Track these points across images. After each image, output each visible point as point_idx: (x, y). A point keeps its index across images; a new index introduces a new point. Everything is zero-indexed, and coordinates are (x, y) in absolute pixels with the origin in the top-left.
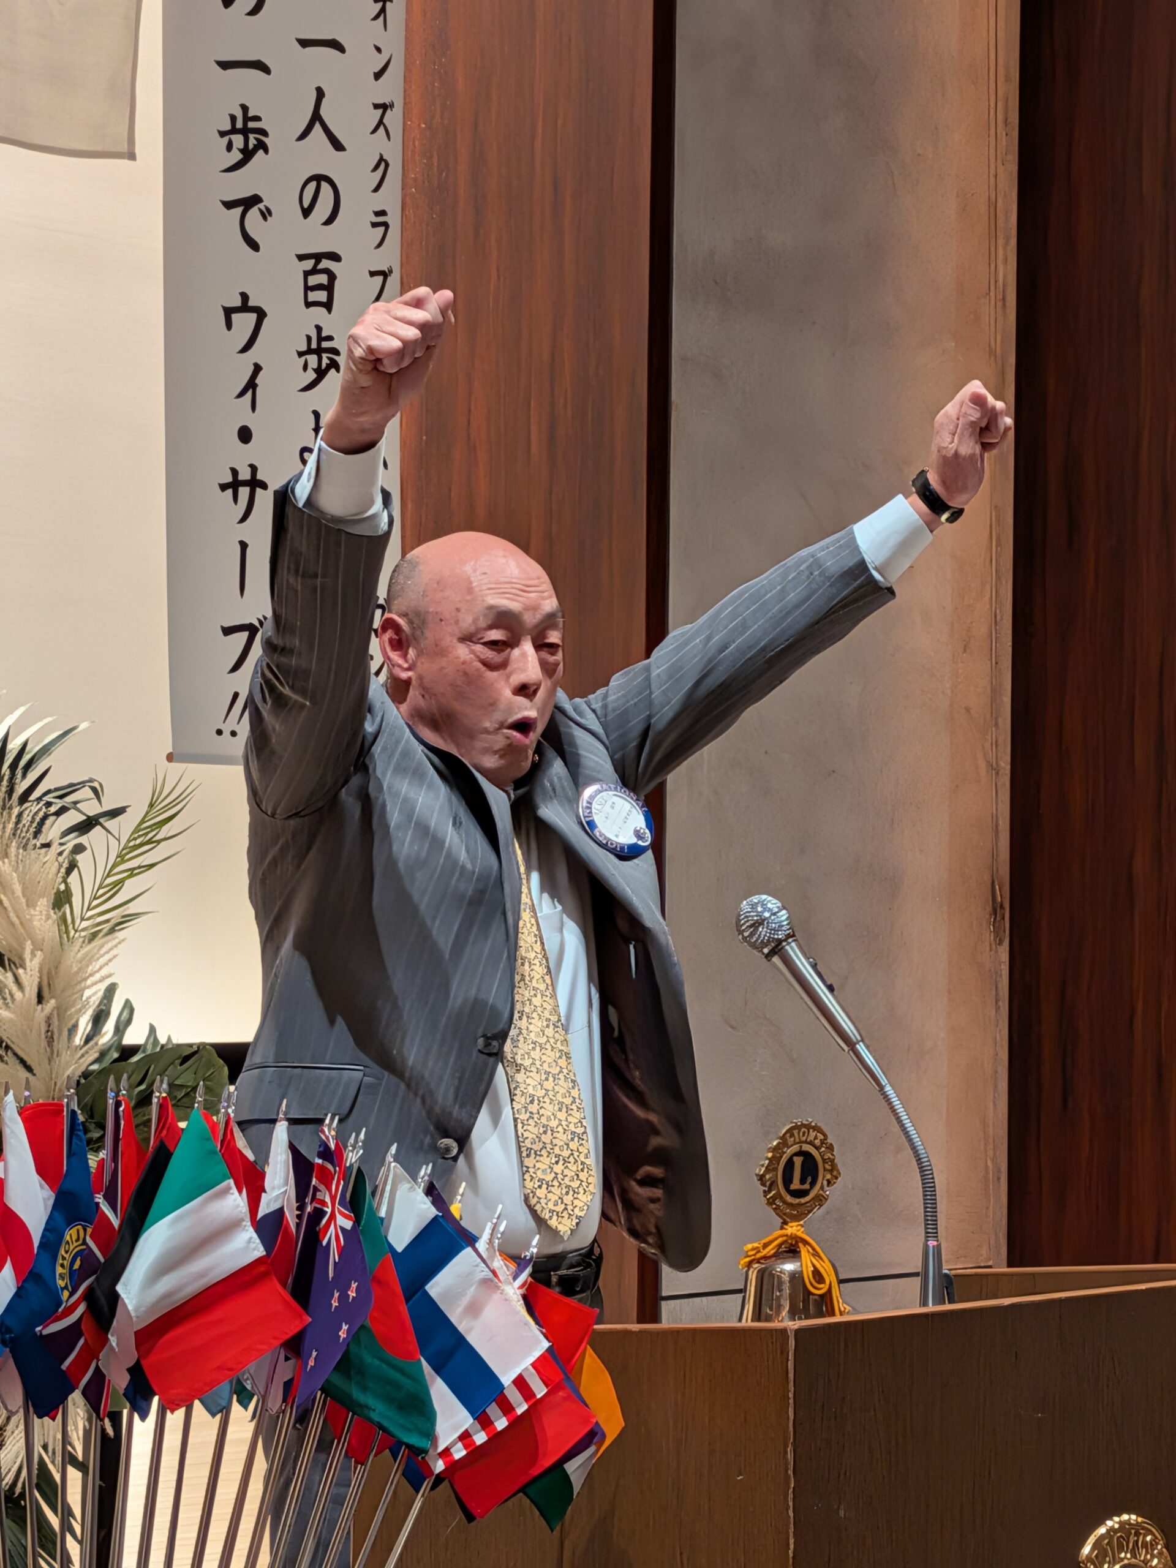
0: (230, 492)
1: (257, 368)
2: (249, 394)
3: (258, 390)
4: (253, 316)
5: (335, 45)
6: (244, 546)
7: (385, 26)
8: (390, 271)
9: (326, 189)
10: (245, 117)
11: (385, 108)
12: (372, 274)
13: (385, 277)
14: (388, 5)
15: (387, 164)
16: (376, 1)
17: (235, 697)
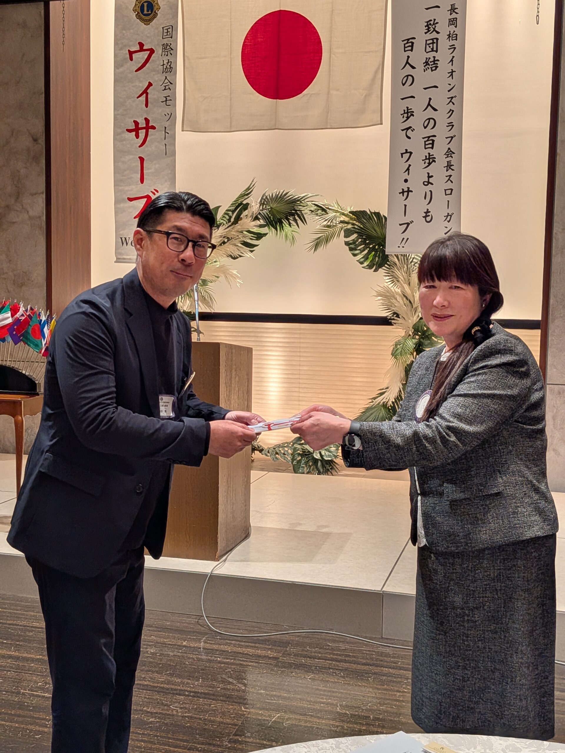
0: (402, 194)
1: (410, 165)
2: (407, 172)
3: (410, 171)
4: (409, 154)
5: (436, 87)
6: (405, 206)
7: (452, 78)
8: (455, 136)
9: (432, 121)
10: (408, 109)
11: (452, 98)
12: (446, 138)
13: (452, 138)
14: (454, 73)
15: (453, 111)
16: (449, 73)
17: (403, 239)
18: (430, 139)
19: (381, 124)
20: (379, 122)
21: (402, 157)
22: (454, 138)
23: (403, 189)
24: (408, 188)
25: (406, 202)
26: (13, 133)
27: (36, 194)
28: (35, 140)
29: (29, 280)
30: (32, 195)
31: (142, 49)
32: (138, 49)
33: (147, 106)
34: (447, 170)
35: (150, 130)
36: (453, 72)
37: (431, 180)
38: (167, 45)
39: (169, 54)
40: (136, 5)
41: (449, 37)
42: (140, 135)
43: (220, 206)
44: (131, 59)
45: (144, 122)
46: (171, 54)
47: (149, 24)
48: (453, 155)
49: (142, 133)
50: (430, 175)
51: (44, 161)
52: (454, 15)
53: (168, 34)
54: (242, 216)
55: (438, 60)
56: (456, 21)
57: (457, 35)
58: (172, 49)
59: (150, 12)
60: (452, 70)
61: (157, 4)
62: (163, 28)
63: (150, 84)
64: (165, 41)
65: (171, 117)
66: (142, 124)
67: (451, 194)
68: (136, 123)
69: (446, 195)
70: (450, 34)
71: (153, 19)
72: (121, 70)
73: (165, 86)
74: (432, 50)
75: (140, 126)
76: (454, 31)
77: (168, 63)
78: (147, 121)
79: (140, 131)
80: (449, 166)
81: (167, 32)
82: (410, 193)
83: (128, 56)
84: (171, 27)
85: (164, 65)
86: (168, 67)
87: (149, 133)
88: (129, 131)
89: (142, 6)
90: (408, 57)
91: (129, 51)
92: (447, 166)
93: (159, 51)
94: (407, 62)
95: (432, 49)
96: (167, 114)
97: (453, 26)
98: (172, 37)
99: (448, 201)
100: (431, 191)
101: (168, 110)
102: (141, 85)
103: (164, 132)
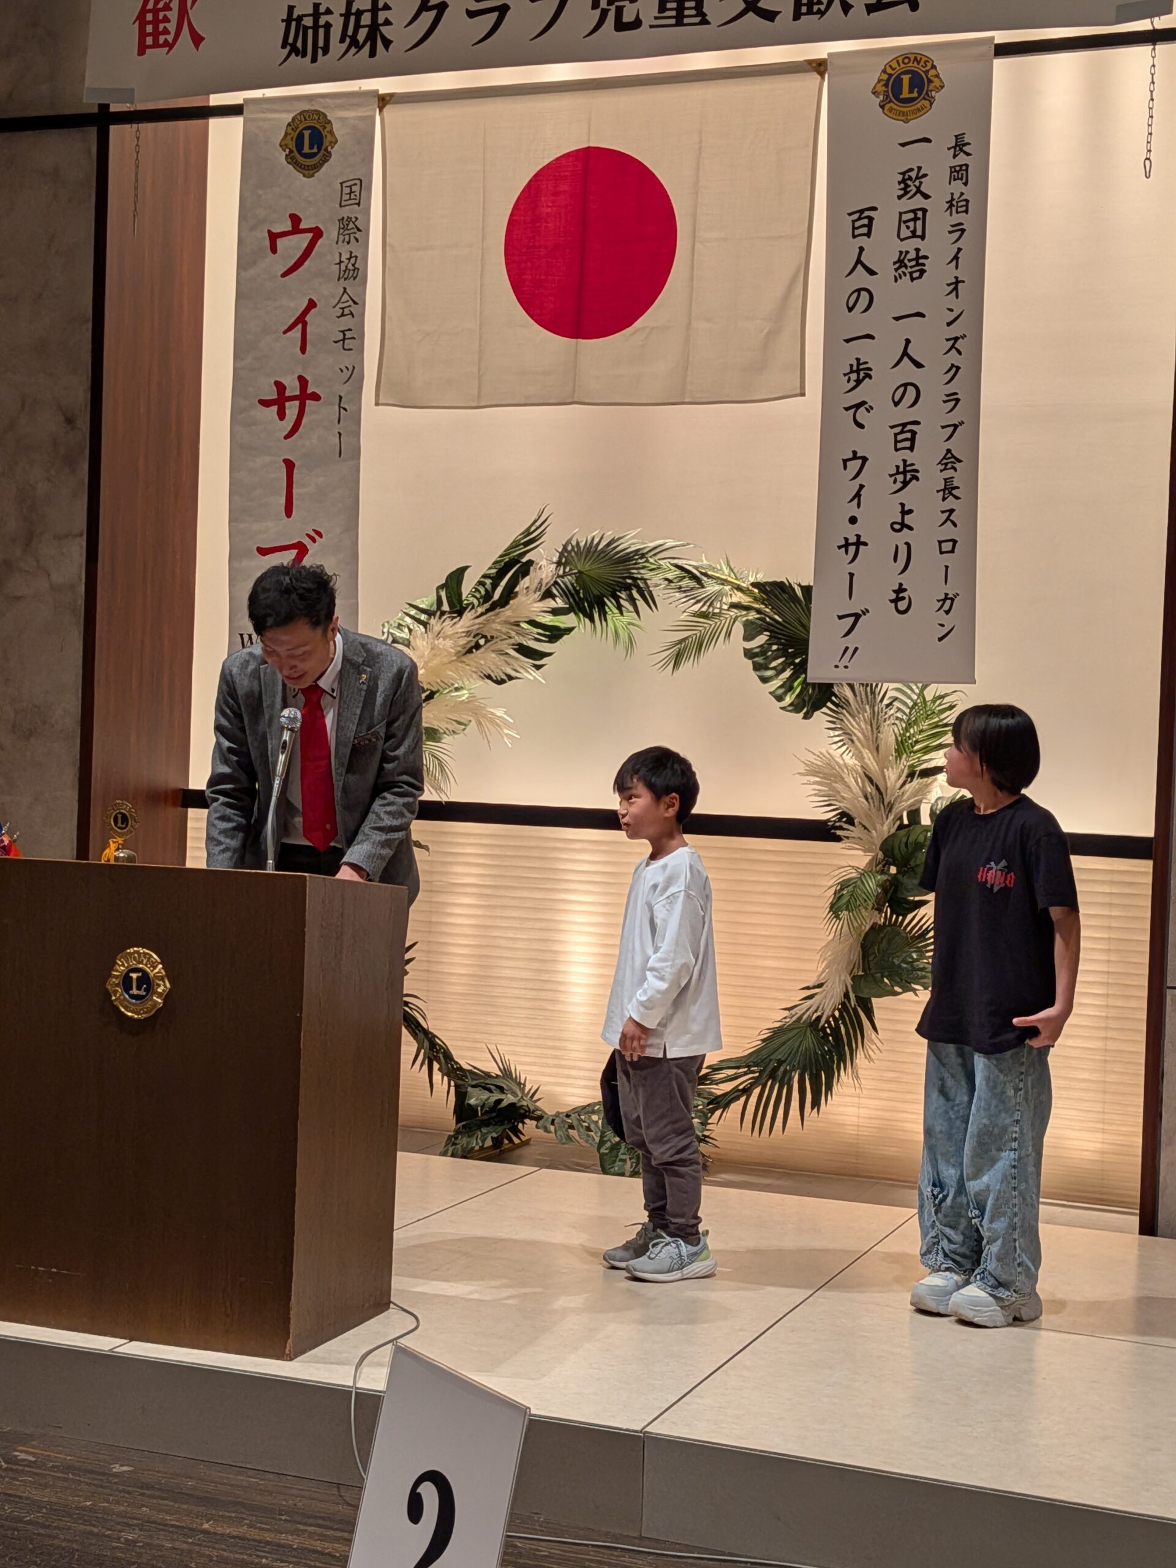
0: (843, 550)
1: (862, 487)
2: (856, 500)
3: (862, 498)
4: (860, 462)
5: (919, 315)
6: (851, 575)
7: (957, 297)
8: (962, 423)
9: (910, 389)
10: (859, 364)
11: (956, 339)
12: (943, 427)
13: (956, 426)
14: (960, 285)
15: (958, 368)
16: (949, 285)
17: (847, 649)
18: (906, 429)
19: (803, 394)
20: (798, 391)
21: (845, 468)
22: (960, 427)
23: (846, 539)
24: (858, 536)
25: (851, 568)
26: (23, 406)
27: (67, 536)
28: (70, 421)
29: (44, 723)
30: (58, 537)
31: (296, 229)
32: (290, 229)
33: (303, 349)
34: (944, 499)
35: (308, 402)
36: (957, 282)
37: (908, 519)
38: (349, 218)
39: (352, 239)
40: (286, 134)
41: (951, 206)
42: (287, 411)
43: (465, 568)
44: (274, 250)
45: (297, 384)
46: (357, 240)
47: (313, 176)
48: (957, 465)
49: (291, 408)
50: (906, 508)
51: (86, 466)
52: (962, 159)
53: (353, 196)
54: (517, 589)
55: (926, 257)
56: (967, 170)
57: (967, 201)
58: (359, 230)
59: (315, 150)
60: (956, 278)
61: (331, 132)
62: (341, 184)
63: (312, 304)
64: (346, 212)
65: (354, 375)
66: (293, 389)
67: (952, 551)
68: (280, 387)
69: (941, 553)
70: (953, 199)
71: (322, 165)
72: (252, 272)
73: (343, 309)
74: (914, 235)
75: (288, 393)
76: (962, 194)
77: (349, 259)
78: (303, 381)
79: (287, 404)
80: (949, 489)
81: (350, 194)
82: (862, 547)
83: (267, 243)
84: (358, 182)
85: (341, 262)
86: (350, 267)
87: (307, 409)
88: (265, 403)
89: (300, 137)
90: (861, 249)
91: (269, 232)
92: (944, 490)
93: (331, 233)
94: (859, 261)
95: (914, 232)
96: (345, 370)
97: (959, 182)
98: (359, 204)
99: (947, 567)
100: (908, 544)
101: (347, 360)
102: (292, 305)
103: (337, 408)
